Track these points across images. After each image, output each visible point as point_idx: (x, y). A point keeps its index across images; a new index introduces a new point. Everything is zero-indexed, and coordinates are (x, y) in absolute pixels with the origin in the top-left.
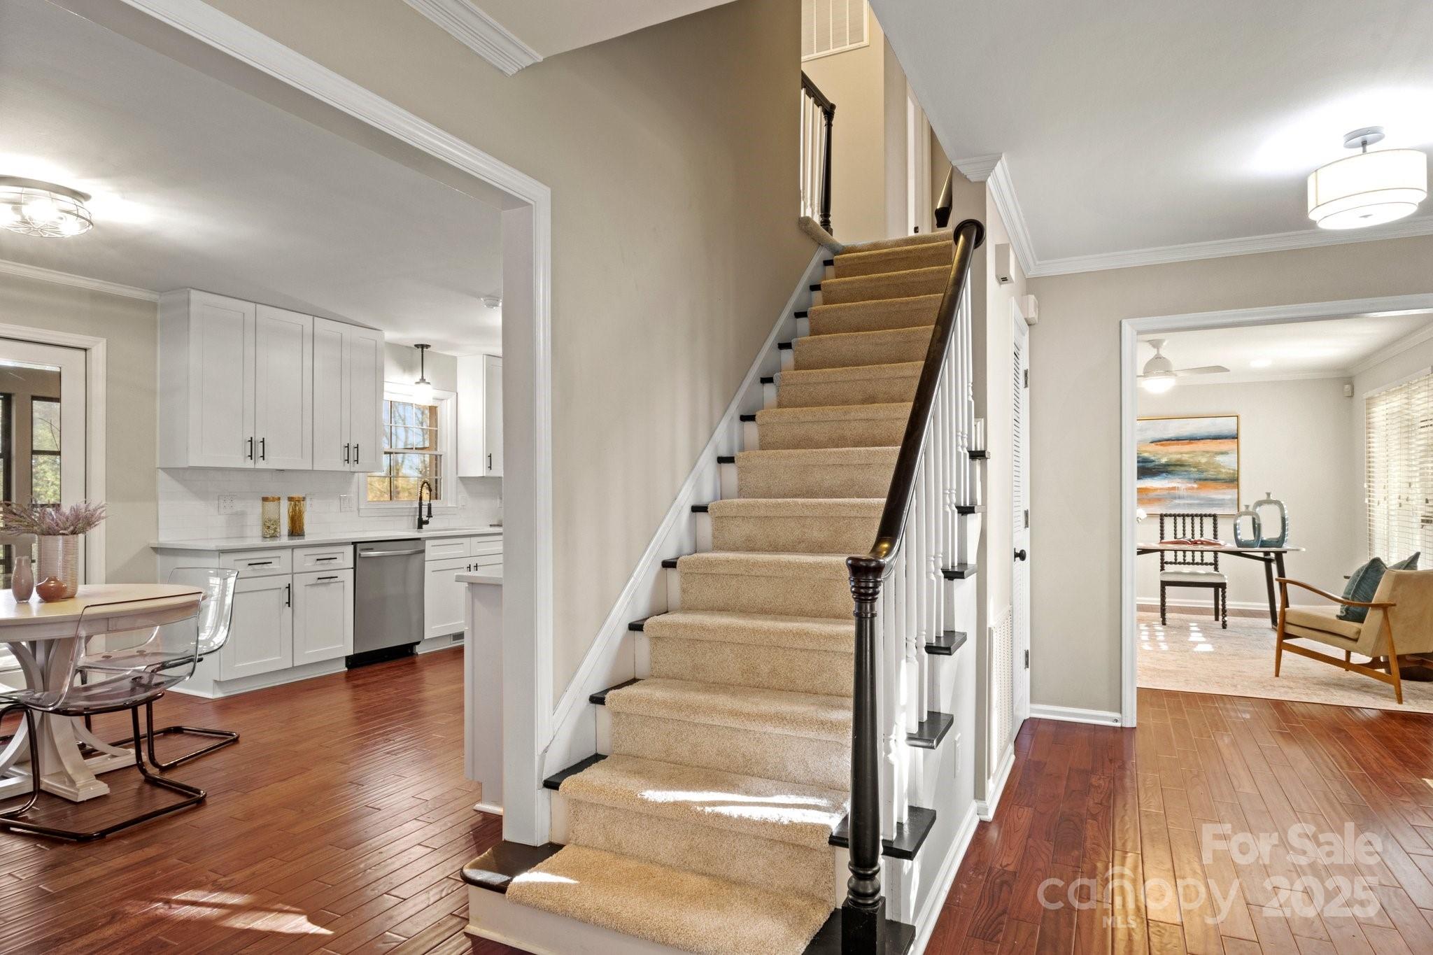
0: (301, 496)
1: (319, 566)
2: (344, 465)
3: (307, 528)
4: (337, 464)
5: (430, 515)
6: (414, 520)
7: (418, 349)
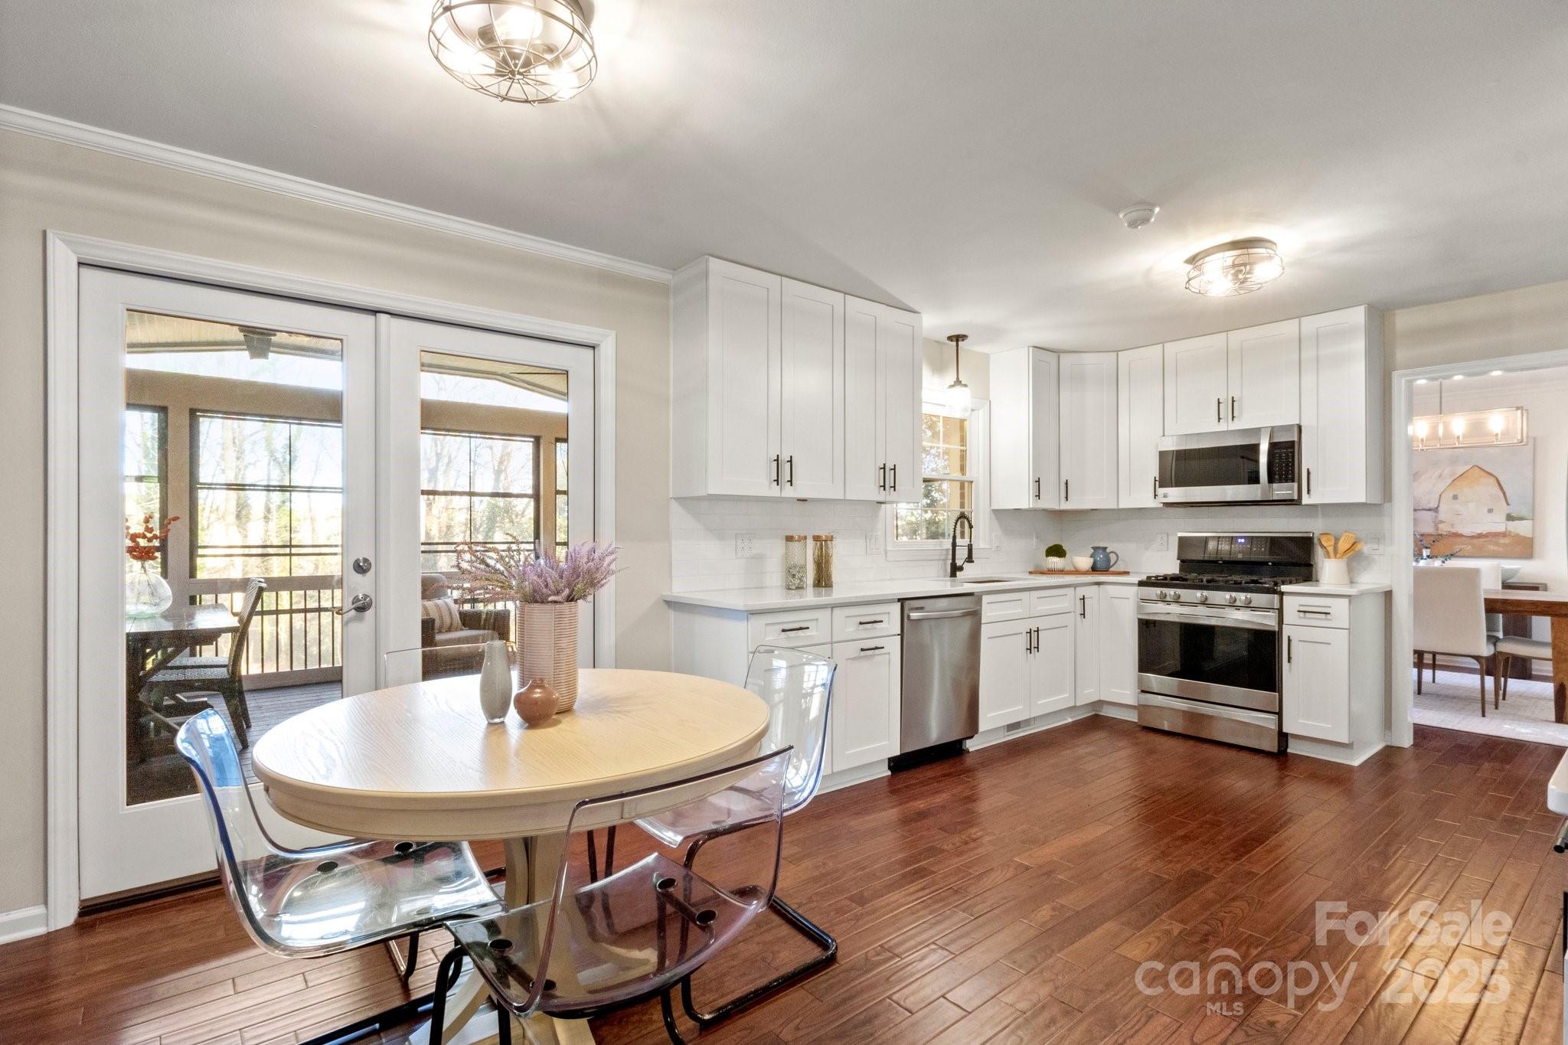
0: (828, 534)
1: (863, 631)
2: (879, 493)
3: (835, 577)
4: (872, 491)
5: (970, 559)
6: (945, 566)
7: (952, 341)
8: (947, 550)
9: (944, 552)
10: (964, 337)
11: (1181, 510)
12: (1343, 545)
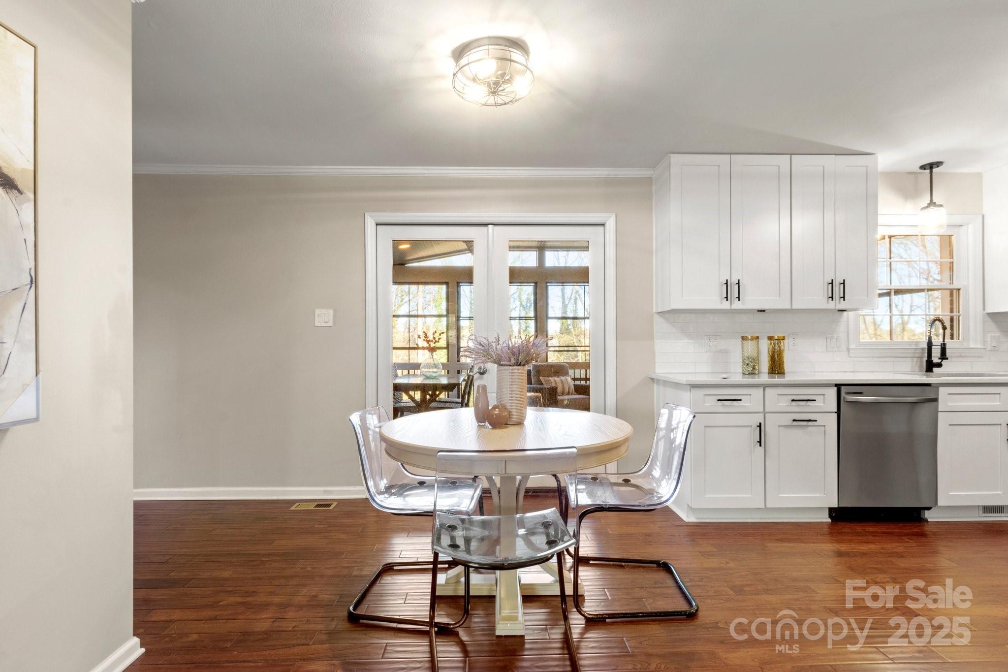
0: (781, 335)
1: (795, 407)
2: (828, 303)
3: (787, 366)
4: (819, 301)
5: (943, 356)
6: (921, 362)
7: (925, 169)
8: (923, 349)
9: (920, 351)
10: (939, 164)
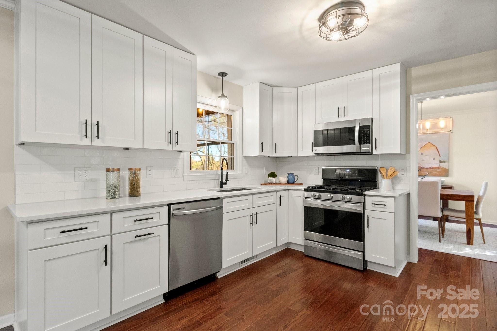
0: (137, 167)
1: (138, 225)
2: (168, 146)
3: (142, 190)
4: (163, 145)
7: (220, 76)
8: (219, 175)
10: (226, 74)
11: (324, 157)
12: (390, 173)
